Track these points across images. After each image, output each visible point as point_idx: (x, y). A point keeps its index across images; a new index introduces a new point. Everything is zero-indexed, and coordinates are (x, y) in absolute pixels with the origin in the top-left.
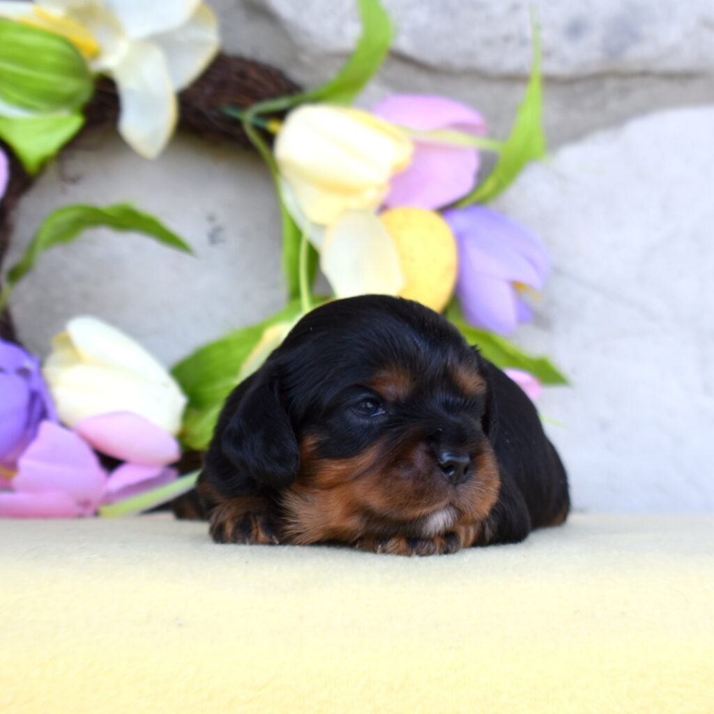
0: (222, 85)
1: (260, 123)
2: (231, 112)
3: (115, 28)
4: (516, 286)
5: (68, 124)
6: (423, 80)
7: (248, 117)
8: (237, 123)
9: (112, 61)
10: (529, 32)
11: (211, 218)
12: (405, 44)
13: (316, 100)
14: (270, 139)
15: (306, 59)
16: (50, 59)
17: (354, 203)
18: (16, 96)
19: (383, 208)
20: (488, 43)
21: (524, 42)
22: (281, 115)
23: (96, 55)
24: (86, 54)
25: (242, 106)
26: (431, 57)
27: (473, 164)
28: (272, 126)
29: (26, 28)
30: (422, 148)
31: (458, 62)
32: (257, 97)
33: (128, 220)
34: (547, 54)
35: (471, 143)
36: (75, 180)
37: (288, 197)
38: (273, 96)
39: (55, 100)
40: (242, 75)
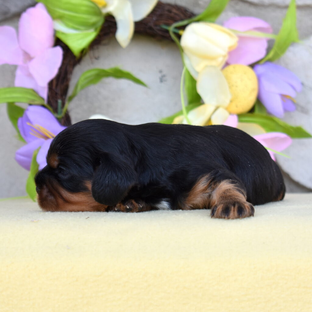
1: (176, 31)
2: (165, 27)
4: (283, 97)
5: (91, 35)
6: (252, 10)
7: (171, 29)
8: (167, 31)
9: (111, 9)
11: (161, 72)
13: (198, 21)
14: (179, 37)
16: (84, 9)
17: (214, 63)
18: (71, 24)
19: (227, 64)
22: (183, 28)
23: (105, 6)
24: (100, 6)
25: (169, 25)
27: (265, 45)
28: (180, 32)
30: (242, 39)
32: (176, 21)
33: (119, 74)
35: (265, 36)
36: (97, 58)
37: (187, 62)
38: (182, 20)
39: (88, 26)
40: (170, 11)
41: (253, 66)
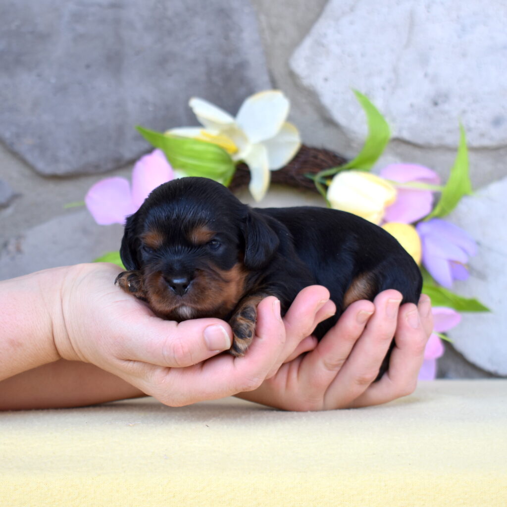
0: (305, 162)
1: (323, 181)
2: (309, 176)
3: (245, 139)
7: (317, 178)
8: (312, 182)
9: (244, 155)
10: (472, 124)
12: (406, 135)
14: (326, 188)
15: (354, 145)
19: (385, 222)
20: (449, 131)
21: (469, 130)
22: (331, 177)
23: (236, 152)
24: (230, 152)
25: (314, 173)
26: (420, 141)
27: (430, 199)
28: (328, 182)
29: (196, 141)
30: (401, 192)
31: (435, 142)
32: (322, 168)
34: (482, 135)
35: (429, 188)
40: (315, 157)
41: (415, 224)
